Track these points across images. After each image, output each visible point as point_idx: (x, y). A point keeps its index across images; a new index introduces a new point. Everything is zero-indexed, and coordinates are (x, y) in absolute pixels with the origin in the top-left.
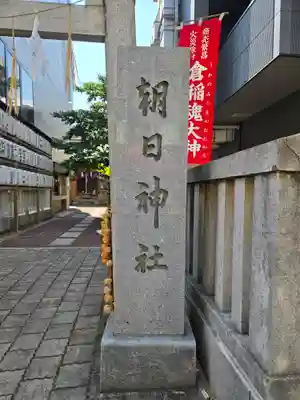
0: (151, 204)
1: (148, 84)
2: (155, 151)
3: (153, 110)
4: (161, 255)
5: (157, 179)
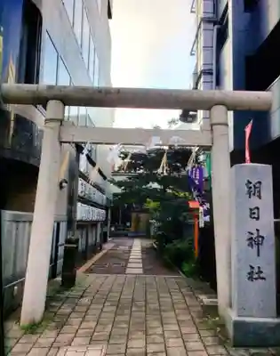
0: (255, 244)
1: (251, 183)
2: (256, 216)
3: (254, 194)
4: (262, 272)
5: (258, 230)
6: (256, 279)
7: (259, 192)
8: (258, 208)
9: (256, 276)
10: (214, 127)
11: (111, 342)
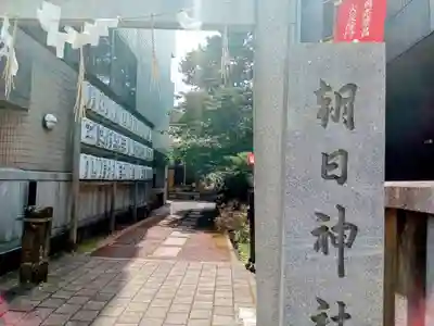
0: (334, 243)
1: (329, 88)
2: (338, 172)
3: (336, 119)
4: (347, 317)
5: (342, 209)
8: (344, 153)
9: (334, 325)
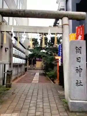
0: (79, 71)
4: (81, 83)
5: (80, 66)
6: (79, 85)
7: (80, 51)
8: (80, 58)
9: (79, 84)
10: (63, 26)
11: (22, 111)
